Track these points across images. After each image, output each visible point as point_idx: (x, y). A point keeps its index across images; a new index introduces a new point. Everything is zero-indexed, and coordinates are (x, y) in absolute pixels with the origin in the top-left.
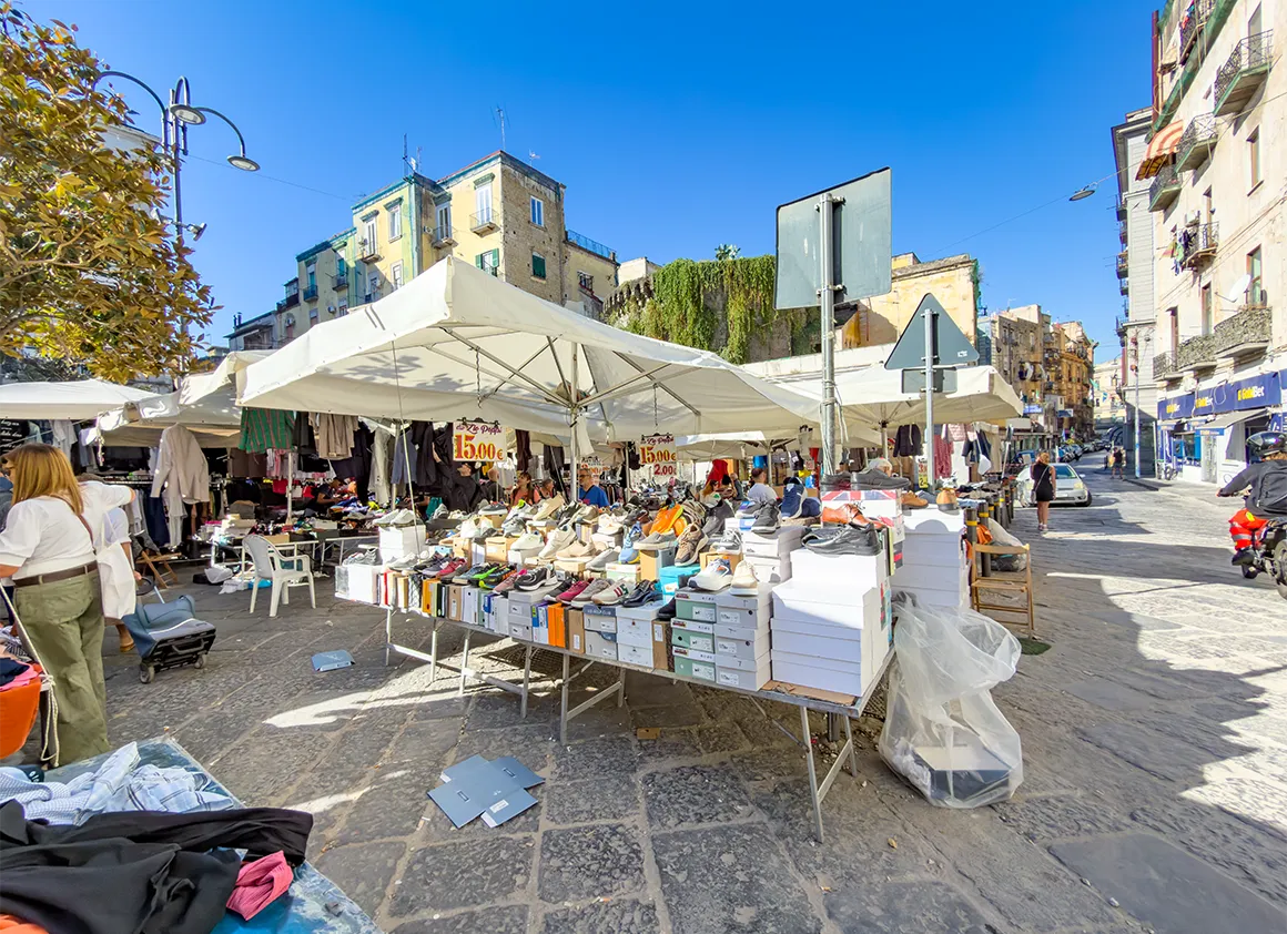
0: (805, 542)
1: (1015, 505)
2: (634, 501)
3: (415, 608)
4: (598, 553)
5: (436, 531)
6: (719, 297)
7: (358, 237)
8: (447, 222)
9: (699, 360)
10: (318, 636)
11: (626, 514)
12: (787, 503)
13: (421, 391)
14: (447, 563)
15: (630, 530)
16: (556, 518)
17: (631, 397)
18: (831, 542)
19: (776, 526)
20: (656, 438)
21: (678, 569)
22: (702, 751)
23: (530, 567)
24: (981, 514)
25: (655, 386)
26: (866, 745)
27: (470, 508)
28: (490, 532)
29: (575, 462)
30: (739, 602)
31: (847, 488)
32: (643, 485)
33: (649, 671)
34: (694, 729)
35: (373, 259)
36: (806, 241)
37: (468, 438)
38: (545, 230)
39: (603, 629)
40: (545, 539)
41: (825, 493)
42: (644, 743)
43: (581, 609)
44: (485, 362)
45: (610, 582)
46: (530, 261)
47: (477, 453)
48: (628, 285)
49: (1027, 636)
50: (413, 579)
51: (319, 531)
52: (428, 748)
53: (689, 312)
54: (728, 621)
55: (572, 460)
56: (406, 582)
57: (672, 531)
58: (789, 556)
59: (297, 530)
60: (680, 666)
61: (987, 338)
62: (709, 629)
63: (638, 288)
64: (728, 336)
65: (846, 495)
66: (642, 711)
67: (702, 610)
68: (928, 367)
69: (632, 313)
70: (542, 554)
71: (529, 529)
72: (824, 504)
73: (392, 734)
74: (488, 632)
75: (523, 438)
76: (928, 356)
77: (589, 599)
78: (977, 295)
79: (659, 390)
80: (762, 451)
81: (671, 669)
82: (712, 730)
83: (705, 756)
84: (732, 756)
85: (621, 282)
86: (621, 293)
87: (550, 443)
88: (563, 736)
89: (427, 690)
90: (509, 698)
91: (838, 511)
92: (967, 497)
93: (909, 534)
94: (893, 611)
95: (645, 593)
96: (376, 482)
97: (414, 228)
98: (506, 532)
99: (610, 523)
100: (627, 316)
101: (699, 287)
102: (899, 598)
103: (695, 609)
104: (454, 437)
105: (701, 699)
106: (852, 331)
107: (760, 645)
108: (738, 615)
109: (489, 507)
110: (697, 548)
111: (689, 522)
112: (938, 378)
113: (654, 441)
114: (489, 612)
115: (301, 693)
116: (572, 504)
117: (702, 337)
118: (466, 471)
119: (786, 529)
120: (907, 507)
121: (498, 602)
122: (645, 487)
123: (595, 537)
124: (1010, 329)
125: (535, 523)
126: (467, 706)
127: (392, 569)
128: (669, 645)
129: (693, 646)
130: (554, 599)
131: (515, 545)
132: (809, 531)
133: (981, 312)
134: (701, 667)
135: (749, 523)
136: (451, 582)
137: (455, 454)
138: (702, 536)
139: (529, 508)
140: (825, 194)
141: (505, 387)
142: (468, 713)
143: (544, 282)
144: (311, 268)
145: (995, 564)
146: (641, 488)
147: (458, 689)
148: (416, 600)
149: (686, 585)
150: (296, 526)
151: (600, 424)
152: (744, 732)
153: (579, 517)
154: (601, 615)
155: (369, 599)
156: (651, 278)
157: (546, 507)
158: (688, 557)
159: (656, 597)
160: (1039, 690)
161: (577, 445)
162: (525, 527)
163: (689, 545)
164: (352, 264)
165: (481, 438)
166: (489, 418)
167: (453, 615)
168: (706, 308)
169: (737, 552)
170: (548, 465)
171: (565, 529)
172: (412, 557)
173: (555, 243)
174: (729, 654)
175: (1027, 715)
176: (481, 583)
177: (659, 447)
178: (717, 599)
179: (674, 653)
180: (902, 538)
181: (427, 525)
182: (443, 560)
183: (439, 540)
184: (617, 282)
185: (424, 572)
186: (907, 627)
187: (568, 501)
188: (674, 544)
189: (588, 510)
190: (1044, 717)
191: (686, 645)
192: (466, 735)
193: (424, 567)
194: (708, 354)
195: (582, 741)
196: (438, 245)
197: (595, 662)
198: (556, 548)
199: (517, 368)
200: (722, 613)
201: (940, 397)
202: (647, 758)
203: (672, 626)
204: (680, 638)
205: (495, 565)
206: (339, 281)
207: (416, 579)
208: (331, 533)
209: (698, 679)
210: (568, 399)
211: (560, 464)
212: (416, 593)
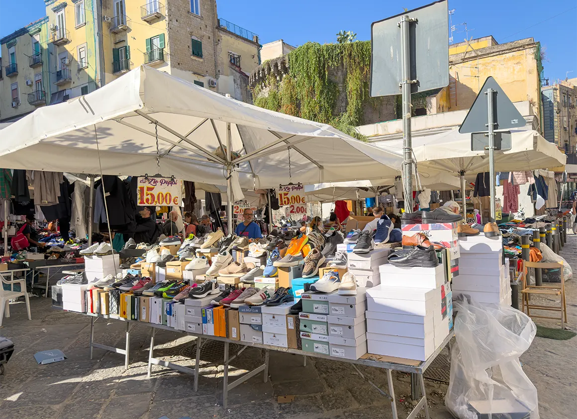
0: (389, 259)
1: (567, 232)
2: (274, 233)
3: (114, 316)
4: (250, 270)
5: (128, 258)
6: (340, 73)
7: (50, 25)
8: (122, 13)
9: (318, 132)
10: (37, 340)
11: (268, 243)
12: (379, 233)
13: (112, 152)
14: (137, 281)
15: (271, 253)
16: (217, 247)
17: (271, 156)
18: (405, 258)
19: (370, 248)
20: (290, 187)
21: (304, 279)
22: (324, 409)
23: (200, 282)
24: (535, 240)
25: (289, 148)
26: (437, 401)
27: (152, 241)
28: (169, 258)
29: (231, 204)
30: (344, 300)
31: (420, 222)
32: (283, 221)
33: (284, 350)
34: (318, 396)
35: (63, 42)
36: (391, 48)
37: (149, 189)
38: (202, 18)
39: (253, 322)
40: (210, 262)
41: (404, 225)
42: (283, 406)
43: (237, 309)
44: (162, 132)
45: (258, 290)
46: (190, 44)
47: (156, 199)
48: (268, 64)
49: (561, 327)
50: (112, 293)
51: (30, 261)
52: (128, 414)
53: (316, 84)
54: (337, 312)
55: (228, 203)
56: (107, 296)
57: (300, 254)
58: (378, 269)
59: (13, 261)
60: (305, 345)
61: (550, 101)
62: (325, 319)
63: (276, 66)
64: (347, 104)
65: (419, 227)
66: (281, 384)
67: (320, 306)
68: (490, 132)
69: (272, 86)
70: (208, 272)
71: (197, 255)
72: (404, 233)
73: (101, 405)
74: (170, 329)
75: (189, 187)
76: (490, 123)
77: (243, 302)
78: (540, 69)
79: (292, 150)
80: (371, 194)
81: (300, 348)
82: (331, 396)
83: (326, 412)
84: (344, 412)
85: (263, 60)
86: (263, 70)
87: (209, 190)
88: (225, 402)
89: (123, 375)
90: (185, 377)
91: (413, 238)
92: (530, 227)
93: (463, 253)
94: (454, 307)
95: (282, 296)
96: (76, 223)
97: (96, 17)
98: (181, 257)
99: (256, 249)
100: (268, 89)
101: (324, 64)
102: (458, 299)
103: (315, 306)
104: (138, 189)
105: (324, 375)
106: (444, 98)
107: (358, 329)
108: (343, 309)
109: (167, 239)
110: (317, 264)
111: (313, 247)
112: (498, 139)
113: (289, 189)
114: (170, 315)
115: (29, 379)
116: (229, 236)
117: (326, 105)
118: (146, 214)
119: (378, 251)
120: (463, 235)
121: (178, 308)
122: (284, 222)
123: (246, 260)
124: (568, 95)
125: (202, 251)
126: (154, 384)
127: (96, 286)
128: (298, 330)
129: (314, 331)
130: (218, 303)
131: (188, 267)
132: (392, 251)
133: (544, 82)
134: (320, 345)
135: (352, 247)
136: (141, 295)
137: (139, 201)
138: (321, 257)
139: (197, 240)
140: (404, 16)
141: (175, 149)
142: (155, 389)
143: (201, 60)
144: (12, 50)
145: (546, 277)
146: (281, 223)
147: (147, 373)
148: (115, 309)
149: (309, 290)
150: (12, 257)
151: (249, 176)
152: (353, 396)
153: (235, 245)
154: (251, 312)
155: (78, 309)
156: (287, 58)
157: (210, 238)
158: (311, 272)
159: (290, 299)
160: (563, 363)
161: (232, 192)
162: (195, 254)
163: (312, 263)
164: (45, 46)
165: (160, 189)
166: (166, 173)
167: (144, 317)
168: (330, 82)
169: (344, 267)
170: (209, 206)
171: (225, 254)
172: (110, 277)
173: (209, 28)
174: (338, 335)
175: (552, 380)
176: (165, 294)
177: (293, 193)
178: (329, 298)
179: (301, 337)
180: (458, 256)
181: (120, 254)
182: (134, 279)
183: (130, 265)
184: (260, 60)
185: (121, 288)
186: (464, 318)
187: (226, 235)
188: (301, 262)
189: (241, 240)
190: (563, 381)
191: (310, 331)
192: (155, 404)
193: (119, 284)
194: (326, 127)
195: (238, 405)
196: (116, 30)
197: (249, 347)
198: (219, 267)
199: (184, 135)
200: (333, 307)
201: (499, 153)
202: (285, 415)
203: (300, 317)
204: (305, 326)
205: (173, 281)
206: (34, 60)
207: (114, 293)
208: (39, 263)
209: (318, 353)
210: (225, 159)
211: (219, 207)
212: (115, 303)
